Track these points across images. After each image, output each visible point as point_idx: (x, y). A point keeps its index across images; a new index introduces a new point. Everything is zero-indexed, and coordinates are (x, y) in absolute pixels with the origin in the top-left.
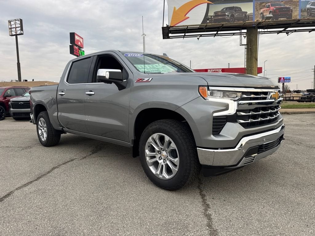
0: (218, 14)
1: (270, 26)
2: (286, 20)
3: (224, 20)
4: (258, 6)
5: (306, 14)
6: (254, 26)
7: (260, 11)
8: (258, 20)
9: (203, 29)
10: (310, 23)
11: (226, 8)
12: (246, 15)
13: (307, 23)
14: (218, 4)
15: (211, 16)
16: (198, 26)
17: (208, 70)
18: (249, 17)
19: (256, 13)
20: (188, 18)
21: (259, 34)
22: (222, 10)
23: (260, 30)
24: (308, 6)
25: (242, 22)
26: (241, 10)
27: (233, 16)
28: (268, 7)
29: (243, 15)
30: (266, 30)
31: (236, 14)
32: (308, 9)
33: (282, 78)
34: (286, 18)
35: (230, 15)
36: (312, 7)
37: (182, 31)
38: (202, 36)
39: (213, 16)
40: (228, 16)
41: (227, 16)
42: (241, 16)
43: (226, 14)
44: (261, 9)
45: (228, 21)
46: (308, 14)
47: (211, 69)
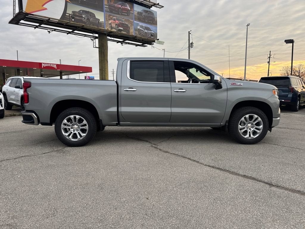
0: (75, 14)
1: (116, 36)
2: (126, 34)
3: (81, 21)
4: (107, 17)
5: (137, 32)
6: (105, 33)
7: (109, 21)
8: (108, 29)
9: (63, 24)
10: (140, 40)
11: (83, 11)
12: (99, 22)
13: (138, 40)
14: (75, 4)
15: (69, 14)
16: (58, 21)
17: (42, 64)
18: (101, 24)
19: (106, 22)
20: (46, 9)
21: (108, 40)
22: (79, 11)
23: (109, 38)
24: (138, 27)
25: (96, 27)
26: (95, 17)
27: (88, 19)
28: (114, 20)
29: (96, 21)
30: (113, 39)
31: (92, 19)
32: (139, 29)
33: (88, 77)
34: (126, 33)
35: (86, 18)
36: (141, 28)
37: (37, 21)
38: (56, 30)
39: (71, 14)
40: (85, 18)
41: (83, 18)
42: (95, 22)
43: (83, 16)
44: (110, 20)
45: (84, 23)
46: (139, 33)
47: (45, 63)
